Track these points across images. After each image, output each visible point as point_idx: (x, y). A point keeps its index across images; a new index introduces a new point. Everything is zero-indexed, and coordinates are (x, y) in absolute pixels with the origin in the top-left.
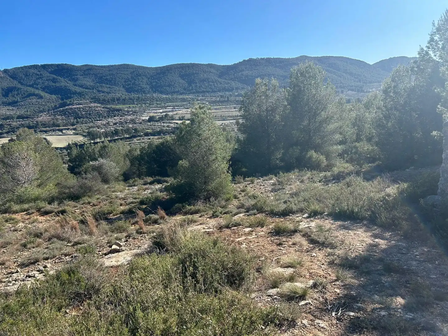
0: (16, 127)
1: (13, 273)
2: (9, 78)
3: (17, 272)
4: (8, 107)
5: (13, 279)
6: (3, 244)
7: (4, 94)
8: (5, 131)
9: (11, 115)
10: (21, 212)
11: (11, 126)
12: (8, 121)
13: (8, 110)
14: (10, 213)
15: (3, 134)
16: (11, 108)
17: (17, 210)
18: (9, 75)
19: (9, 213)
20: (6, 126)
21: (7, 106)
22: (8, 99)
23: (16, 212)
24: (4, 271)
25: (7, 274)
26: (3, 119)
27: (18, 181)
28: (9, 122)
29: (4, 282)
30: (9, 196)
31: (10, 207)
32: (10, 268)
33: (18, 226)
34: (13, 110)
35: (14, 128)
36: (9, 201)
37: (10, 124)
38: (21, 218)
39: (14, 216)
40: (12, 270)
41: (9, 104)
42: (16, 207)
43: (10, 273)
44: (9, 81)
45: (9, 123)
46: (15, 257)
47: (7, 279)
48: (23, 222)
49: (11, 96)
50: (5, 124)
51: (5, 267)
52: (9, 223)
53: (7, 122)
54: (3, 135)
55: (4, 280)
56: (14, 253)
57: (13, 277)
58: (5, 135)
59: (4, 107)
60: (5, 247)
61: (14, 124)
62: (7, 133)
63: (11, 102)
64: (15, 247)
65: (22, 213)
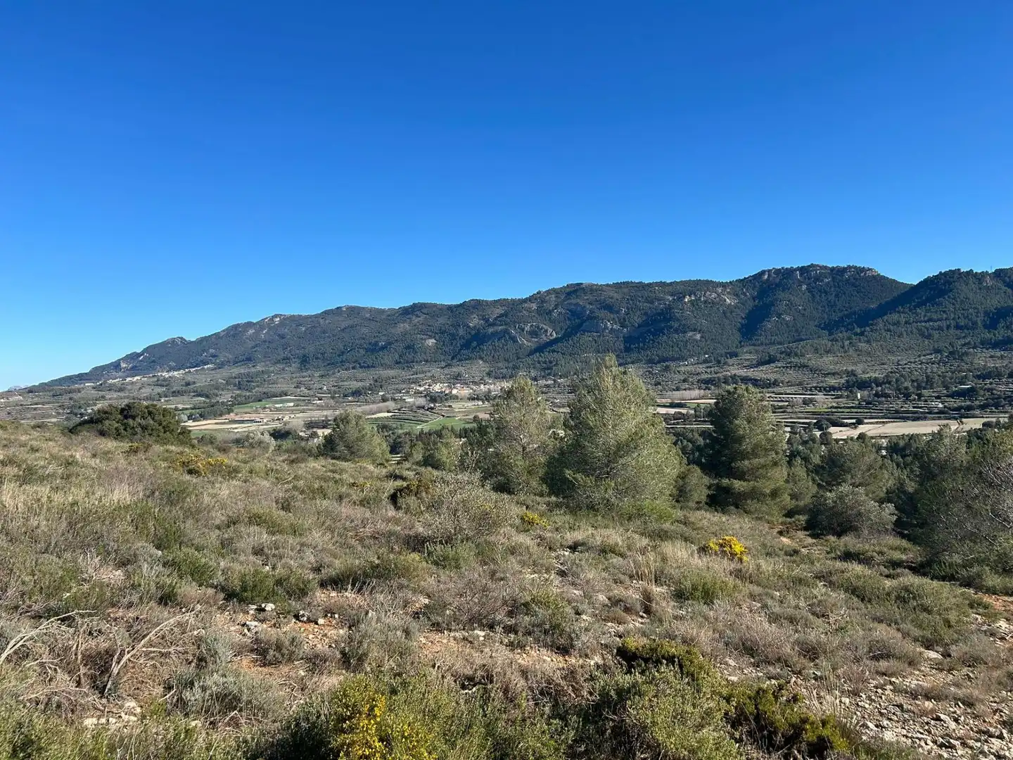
0: (1003, 396)
1: (991, 736)
2: (1003, 288)
3: (1001, 737)
4: (992, 352)
5: (992, 750)
6: (968, 656)
7: (988, 322)
8: (977, 403)
9: (997, 368)
10: (1005, 595)
11: (992, 394)
12: (988, 381)
13: (991, 357)
14: (979, 588)
15: (974, 409)
16: (998, 354)
17: (994, 587)
18: (1004, 282)
19: (976, 588)
20: (982, 392)
21: (990, 350)
22: (995, 335)
23: (992, 591)
24: (971, 722)
25: (977, 732)
26: (979, 377)
27: (1005, 520)
28: (991, 383)
29: (971, 748)
30: (981, 549)
31: (979, 575)
32: (984, 721)
33: (998, 625)
34: (1002, 357)
35: (999, 397)
36: (980, 562)
37: (992, 389)
38: (1003, 609)
39: (987, 599)
40: (991, 729)
41: (996, 345)
42: (993, 580)
43: (984, 733)
44: (1003, 295)
45: (990, 386)
46: (993, 697)
47: (979, 744)
48: (1007, 620)
49: (1003, 327)
50: (981, 388)
51: (974, 713)
52: (974, 611)
53: (985, 384)
54: (971, 412)
55: (971, 742)
56: (993, 688)
57: (992, 746)
58: (977, 412)
59: (984, 350)
60: (969, 666)
61: (1002, 388)
62: (983, 407)
63: (1000, 340)
64: (996, 674)
65: (1006, 598)
